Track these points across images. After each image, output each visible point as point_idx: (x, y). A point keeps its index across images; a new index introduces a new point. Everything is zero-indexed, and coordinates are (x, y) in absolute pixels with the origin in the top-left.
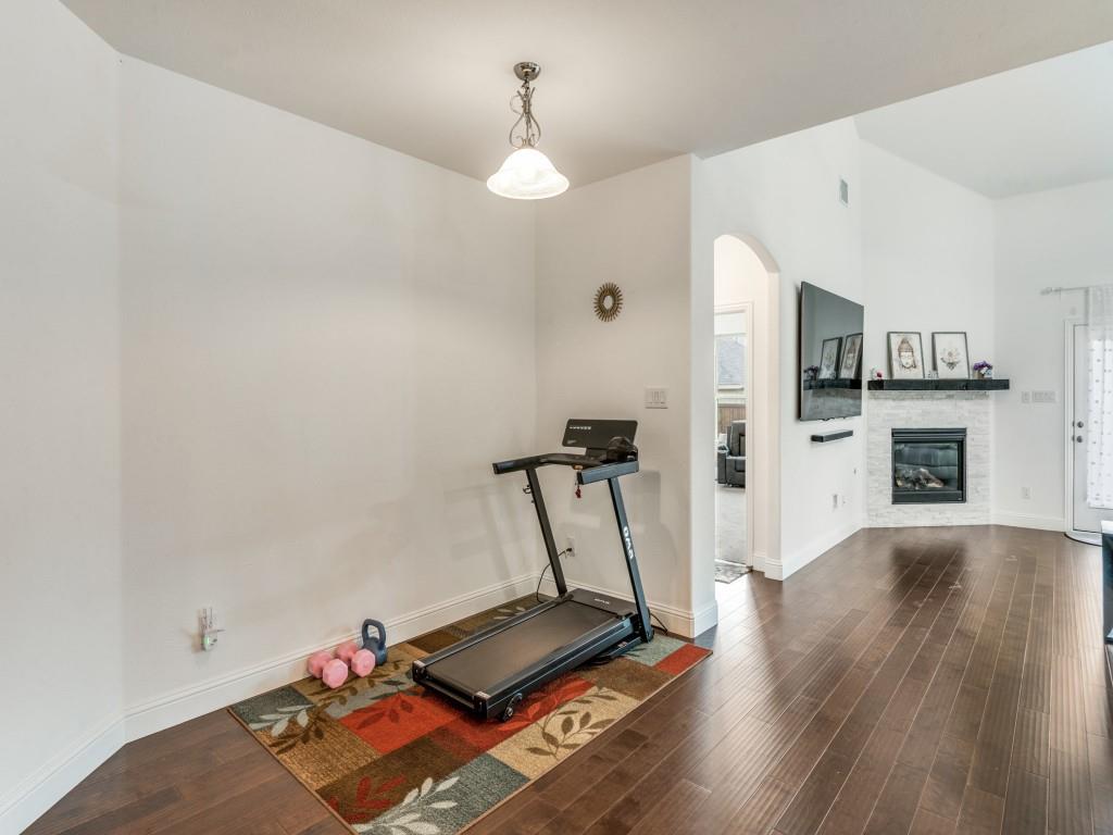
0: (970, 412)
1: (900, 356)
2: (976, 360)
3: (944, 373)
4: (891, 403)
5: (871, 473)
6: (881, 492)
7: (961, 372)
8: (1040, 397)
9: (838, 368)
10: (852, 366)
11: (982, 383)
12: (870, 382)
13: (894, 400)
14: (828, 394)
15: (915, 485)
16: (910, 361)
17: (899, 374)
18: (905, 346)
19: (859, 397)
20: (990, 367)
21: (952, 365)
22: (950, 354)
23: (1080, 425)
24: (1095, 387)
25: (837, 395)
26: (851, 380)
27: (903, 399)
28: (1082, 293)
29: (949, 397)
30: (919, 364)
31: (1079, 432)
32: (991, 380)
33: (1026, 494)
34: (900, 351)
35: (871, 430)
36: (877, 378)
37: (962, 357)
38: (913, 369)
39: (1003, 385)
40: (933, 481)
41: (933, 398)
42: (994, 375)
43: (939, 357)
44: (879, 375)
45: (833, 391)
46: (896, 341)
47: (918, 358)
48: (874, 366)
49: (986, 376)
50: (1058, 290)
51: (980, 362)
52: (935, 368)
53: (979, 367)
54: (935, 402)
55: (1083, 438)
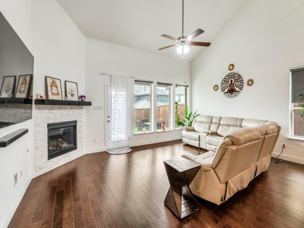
0: (78, 114)
1: (51, 88)
2: (80, 94)
3: (70, 98)
4: (47, 111)
5: (36, 148)
6: (42, 156)
7: (75, 99)
8: (99, 108)
9: (14, 92)
10: (24, 91)
11: (82, 103)
12: (35, 100)
13: (48, 109)
14: (7, 107)
15: (57, 148)
16: (56, 92)
17: (51, 97)
18: (54, 84)
19: (31, 109)
20: (85, 97)
21: (72, 95)
22: (72, 91)
23: (109, 117)
24: (113, 105)
25: (13, 107)
26: (25, 99)
27: (53, 109)
28: (109, 77)
29: (71, 108)
30: (60, 93)
31: (109, 119)
32: (85, 102)
33: (95, 141)
34: (51, 86)
35: (37, 125)
36: (40, 98)
37: (76, 92)
38: (57, 95)
39: (89, 104)
40: (64, 144)
41: (65, 109)
42: (86, 100)
43: (68, 91)
44: (41, 97)
45: (10, 105)
46: (49, 81)
47: (60, 91)
48: (38, 92)
49: (84, 101)
50: (104, 74)
51: (82, 95)
52: (66, 95)
53: (81, 97)
54: (66, 110)
55: (110, 121)
